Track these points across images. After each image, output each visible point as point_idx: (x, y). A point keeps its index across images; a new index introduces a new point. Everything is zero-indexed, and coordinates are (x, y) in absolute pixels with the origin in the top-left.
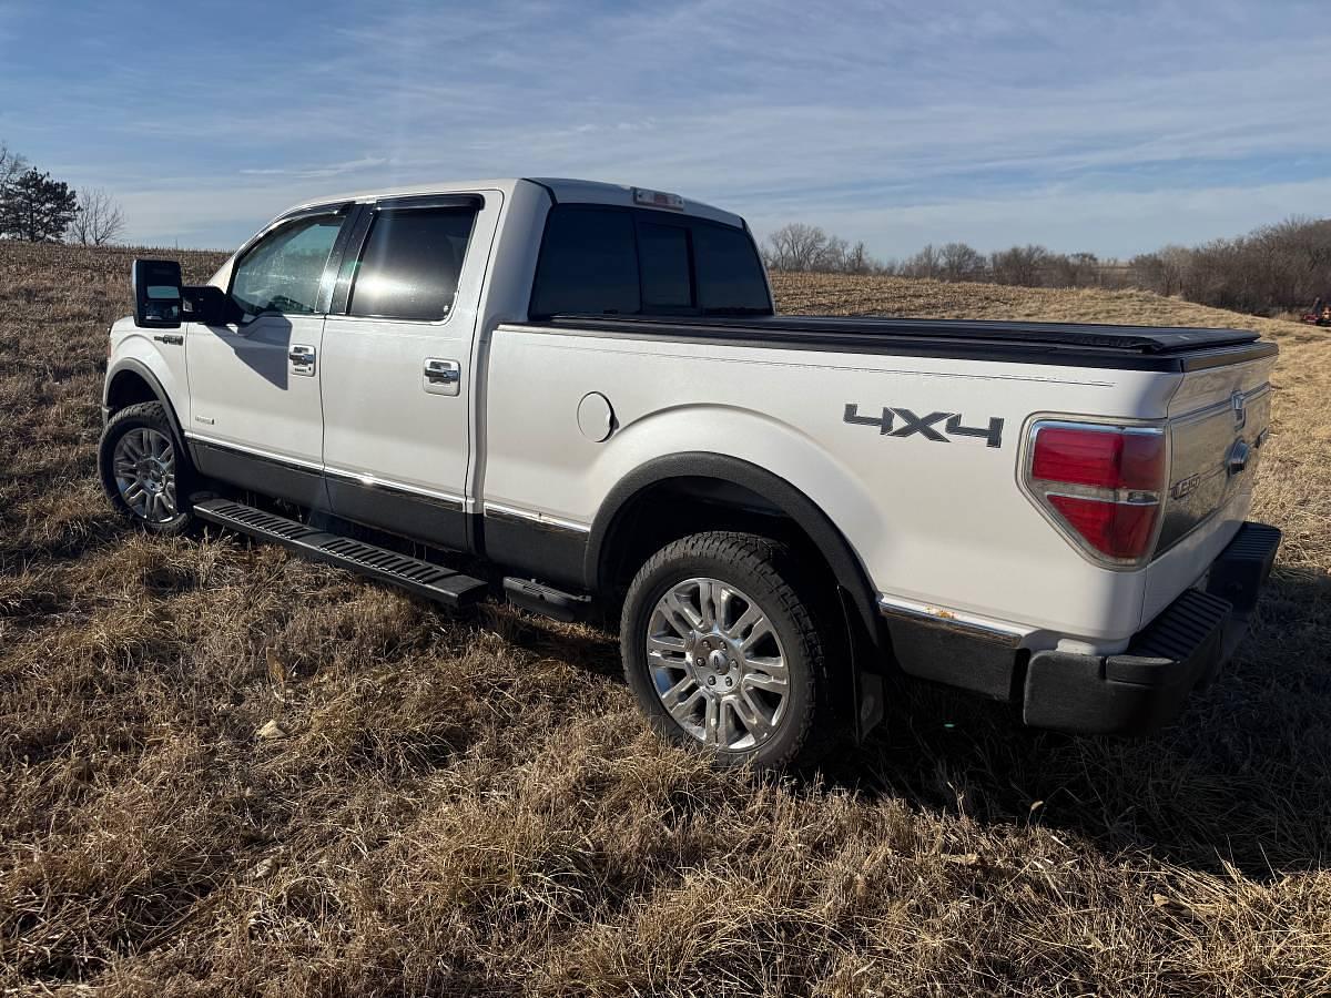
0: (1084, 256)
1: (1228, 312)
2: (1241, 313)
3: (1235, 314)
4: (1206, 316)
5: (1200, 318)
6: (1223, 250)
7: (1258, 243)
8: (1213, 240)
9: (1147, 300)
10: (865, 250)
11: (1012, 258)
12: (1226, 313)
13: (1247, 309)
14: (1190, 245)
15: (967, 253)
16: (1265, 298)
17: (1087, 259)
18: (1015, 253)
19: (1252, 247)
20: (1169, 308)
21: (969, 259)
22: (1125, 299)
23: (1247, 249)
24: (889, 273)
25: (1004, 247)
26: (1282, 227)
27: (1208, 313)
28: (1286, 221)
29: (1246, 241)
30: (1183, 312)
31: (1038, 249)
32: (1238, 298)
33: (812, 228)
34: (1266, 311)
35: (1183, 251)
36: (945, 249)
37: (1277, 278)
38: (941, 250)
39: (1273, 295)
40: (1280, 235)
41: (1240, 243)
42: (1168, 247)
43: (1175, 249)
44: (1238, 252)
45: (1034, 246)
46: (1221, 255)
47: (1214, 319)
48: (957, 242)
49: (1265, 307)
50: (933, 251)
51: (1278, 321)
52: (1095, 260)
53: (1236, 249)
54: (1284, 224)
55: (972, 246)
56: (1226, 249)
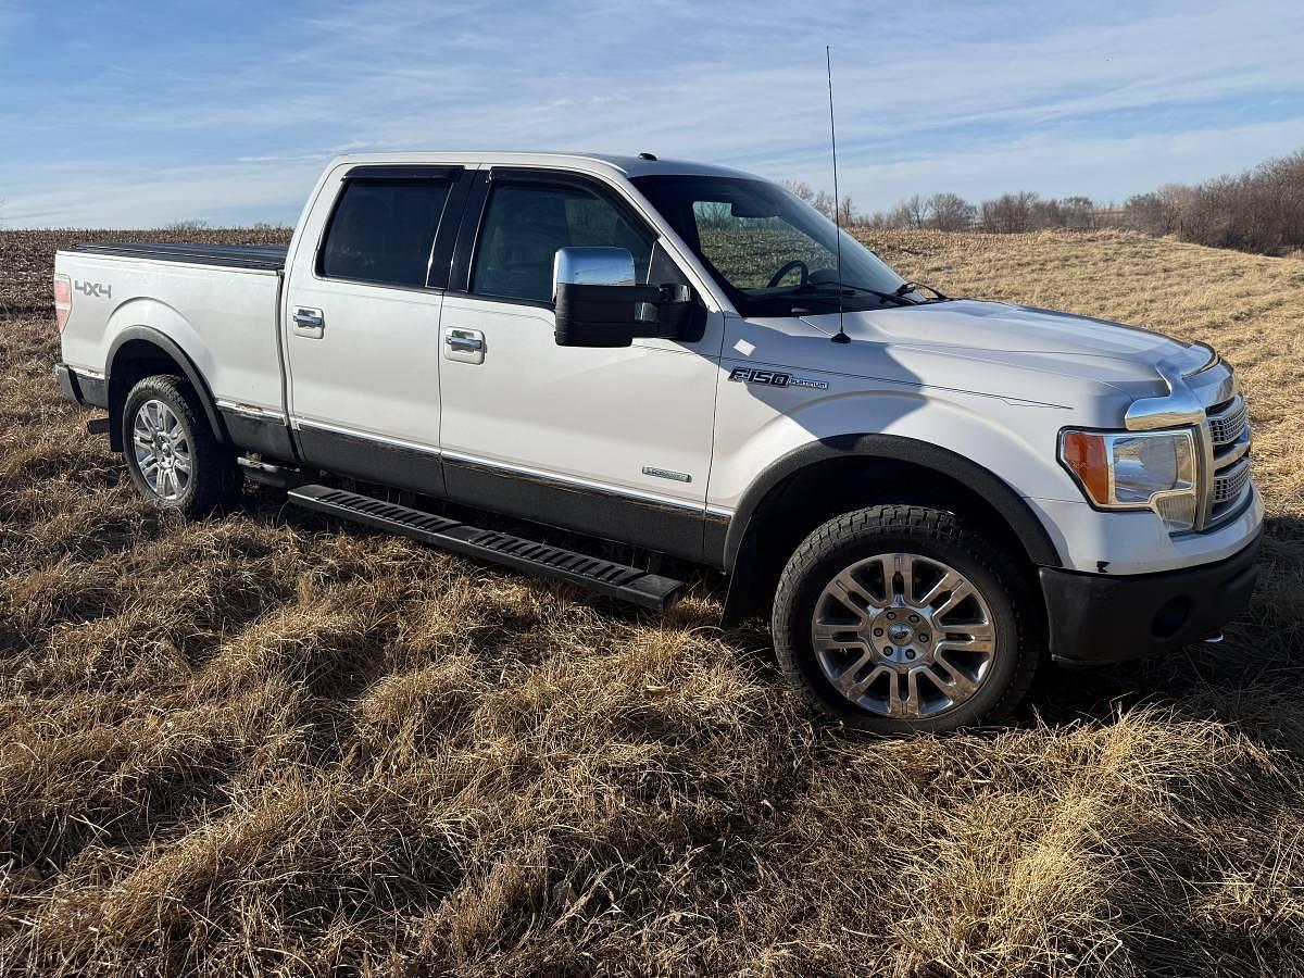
0: (1078, 200)
1: (1235, 252)
2: (1250, 253)
3: (1243, 254)
4: (1204, 259)
5: (1194, 262)
6: (1227, 187)
7: (1266, 180)
8: (1217, 177)
9: (1130, 242)
10: (852, 205)
11: (1004, 206)
12: (1230, 253)
13: (1255, 249)
14: (1192, 182)
15: (956, 203)
16: (1275, 236)
17: (1081, 203)
18: (1007, 200)
19: (1258, 184)
20: (1156, 250)
21: (958, 208)
22: (1101, 242)
23: (1253, 185)
24: (877, 225)
25: (995, 196)
26: (1290, 160)
27: (1207, 254)
28: (1295, 153)
29: (1252, 177)
30: (1172, 256)
31: (1029, 196)
32: (1245, 237)
33: (798, 184)
34: (1276, 249)
35: (1184, 190)
36: (932, 199)
37: (1287, 215)
38: (929, 202)
39: (1283, 232)
40: (1290, 168)
41: (1246, 179)
42: (1167, 186)
43: (1174, 188)
44: (1245, 189)
45: (1026, 193)
46: (1226, 191)
47: (1214, 263)
48: (945, 192)
49: (1275, 245)
50: (920, 202)
51: (1293, 260)
52: (1090, 204)
53: (1242, 185)
54: (1293, 156)
55: (960, 195)
56: (1232, 185)
